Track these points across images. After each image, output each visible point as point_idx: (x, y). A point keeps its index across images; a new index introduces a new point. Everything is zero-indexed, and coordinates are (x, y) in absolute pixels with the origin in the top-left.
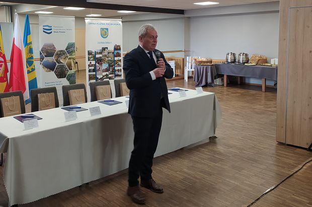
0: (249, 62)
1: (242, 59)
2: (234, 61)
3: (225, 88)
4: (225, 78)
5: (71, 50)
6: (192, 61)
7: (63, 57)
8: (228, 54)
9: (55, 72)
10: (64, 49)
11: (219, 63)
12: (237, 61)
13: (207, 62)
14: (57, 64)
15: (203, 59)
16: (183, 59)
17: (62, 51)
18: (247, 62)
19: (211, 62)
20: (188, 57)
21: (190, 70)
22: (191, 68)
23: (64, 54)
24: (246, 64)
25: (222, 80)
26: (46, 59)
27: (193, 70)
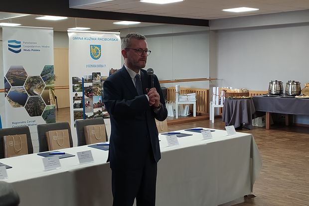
0: (302, 94)
1: (291, 89)
2: (280, 93)
3: (268, 132)
4: (267, 117)
5: (48, 76)
6: (220, 93)
7: (38, 85)
8: (272, 83)
9: (27, 108)
10: (38, 74)
11: (259, 96)
12: (284, 92)
13: (242, 94)
14: (29, 96)
15: (235, 90)
16: (208, 91)
17: (35, 77)
18: (299, 94)
19: (247, 94)
20: (214, 88)
21: (218, 106)
22: (220, 104)
23: (39, 81)
24: (297, 97)
25: (264, 120)
26: (12, 89)
27: (222, 106)
